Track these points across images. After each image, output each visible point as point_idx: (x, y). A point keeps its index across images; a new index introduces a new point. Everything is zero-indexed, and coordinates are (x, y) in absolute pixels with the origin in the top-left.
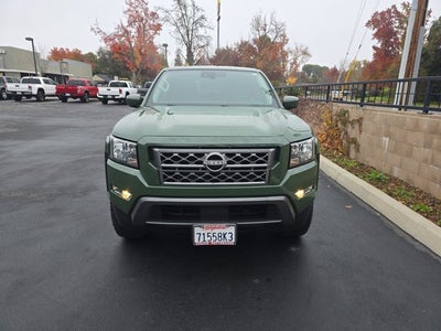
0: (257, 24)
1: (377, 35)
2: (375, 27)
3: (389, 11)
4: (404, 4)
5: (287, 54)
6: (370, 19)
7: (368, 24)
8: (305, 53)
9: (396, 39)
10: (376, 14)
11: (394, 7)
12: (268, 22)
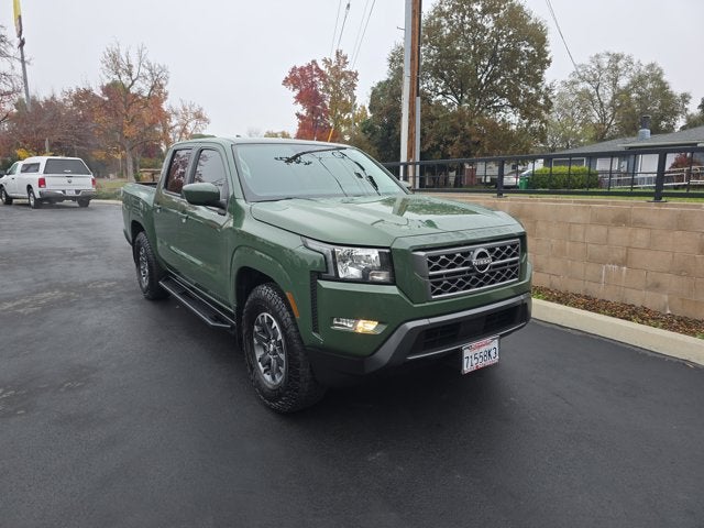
0: (114, 61)
1: (299, 98)
2: (295, 87)
3: (309, 67)
4: (325, 60)
5: (168, 116)
6: (287, 75)
7: (286, 82)
8: (199, 116)
9: (324, 106)
10: (294, 69)
11: (314, 62)
12: (134, 62)
